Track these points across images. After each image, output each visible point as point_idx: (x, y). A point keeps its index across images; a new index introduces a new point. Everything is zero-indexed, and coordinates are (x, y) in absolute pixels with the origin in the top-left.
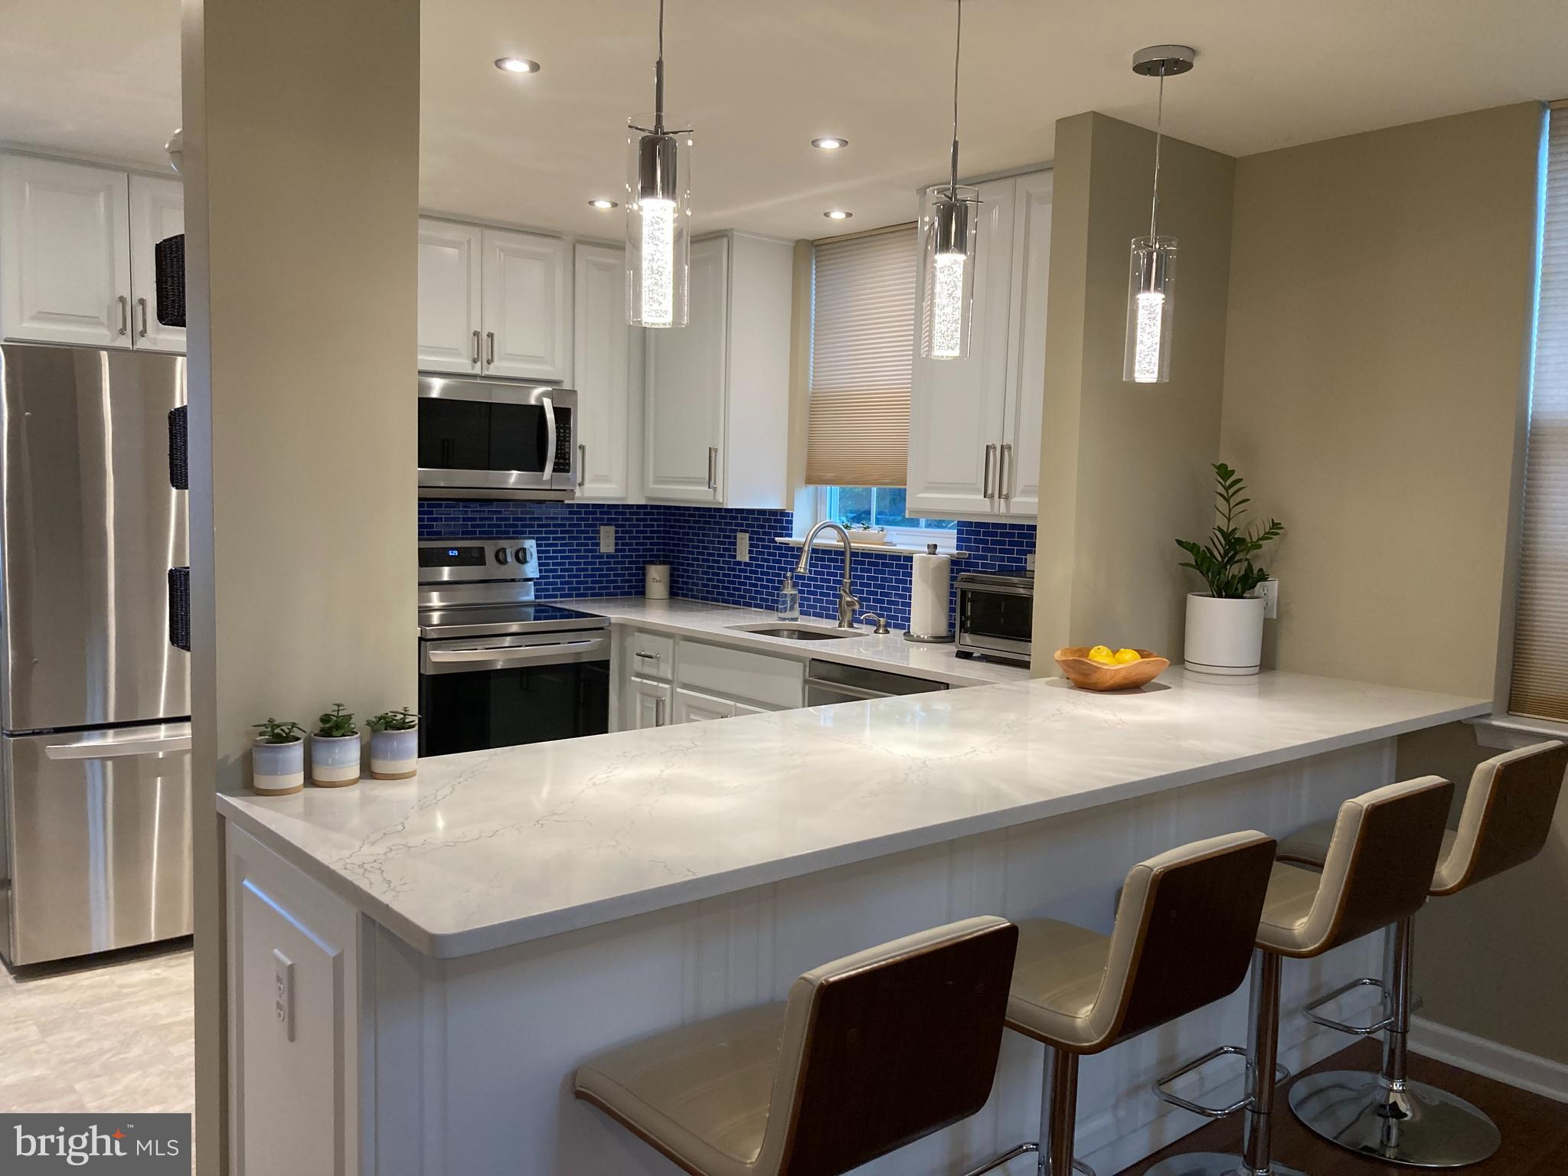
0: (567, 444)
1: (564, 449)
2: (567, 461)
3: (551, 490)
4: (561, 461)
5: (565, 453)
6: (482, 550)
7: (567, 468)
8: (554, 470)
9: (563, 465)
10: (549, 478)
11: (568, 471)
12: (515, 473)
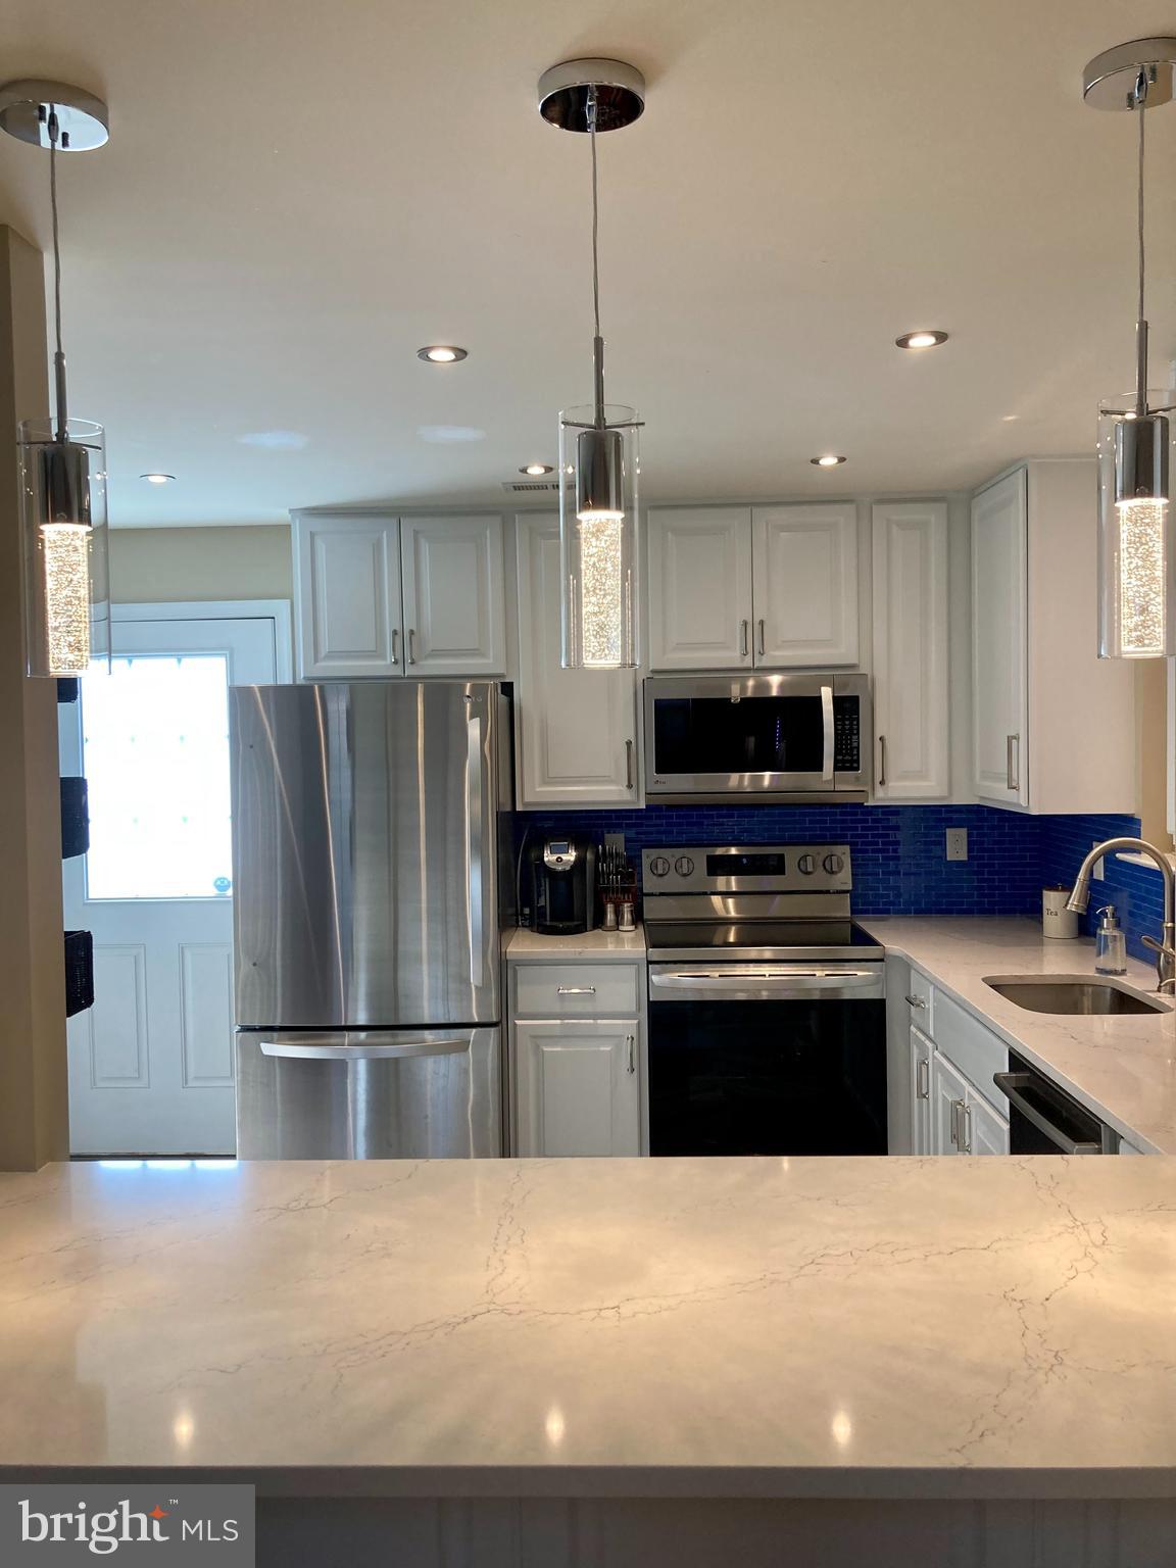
0: (855, 737)
1: (851, 744)
2: (855, 758)
3: (834, 791)
4: (847, 758)
5: (852, 749)
6: (781, 857)
7: (855, 765)
8: (836, 769)
9: (848, 759)
10: (831, 777)
11: (857, 769)
12: (767, 774)
